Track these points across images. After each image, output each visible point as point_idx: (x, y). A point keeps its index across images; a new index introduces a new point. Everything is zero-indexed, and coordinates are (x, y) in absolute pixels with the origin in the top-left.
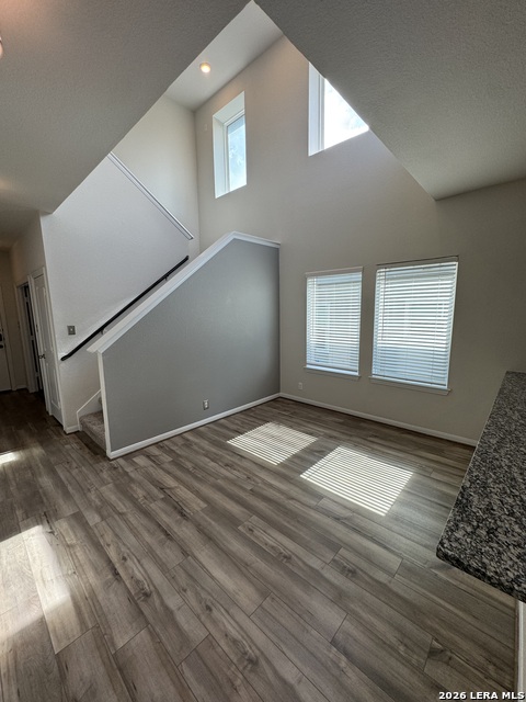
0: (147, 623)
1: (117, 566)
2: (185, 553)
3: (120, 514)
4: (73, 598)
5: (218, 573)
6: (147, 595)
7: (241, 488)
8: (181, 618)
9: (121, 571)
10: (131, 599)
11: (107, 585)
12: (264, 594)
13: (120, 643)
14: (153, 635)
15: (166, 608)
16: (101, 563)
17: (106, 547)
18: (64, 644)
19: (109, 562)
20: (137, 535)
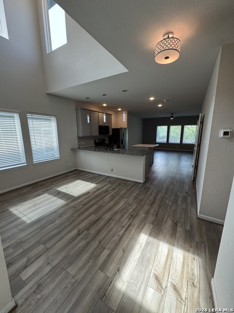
0: (138, 213)
1: (126, 227)
2: (116, 213)
3: (100, 242)
4: (140, 232)
5: (120, 205)
6: (132, 216)
7: (81, 209)
8: (134, 208)
9: (128, 225)
10: (134, 218)
11: (133, 226)
12: (123, 198)
13: (144, 215)
14: (139, 211)
15: (133, 211)
16: (127, 232)
17: (120, 236)
18: (150, 225)
19: (126, 230)
20: (112, 229)
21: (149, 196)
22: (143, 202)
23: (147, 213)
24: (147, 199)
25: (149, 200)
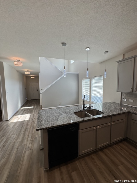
21: (29, 134)
22: (31, 128)
23: (27, 125)
24: (30, 131)
25: (28, 131)
